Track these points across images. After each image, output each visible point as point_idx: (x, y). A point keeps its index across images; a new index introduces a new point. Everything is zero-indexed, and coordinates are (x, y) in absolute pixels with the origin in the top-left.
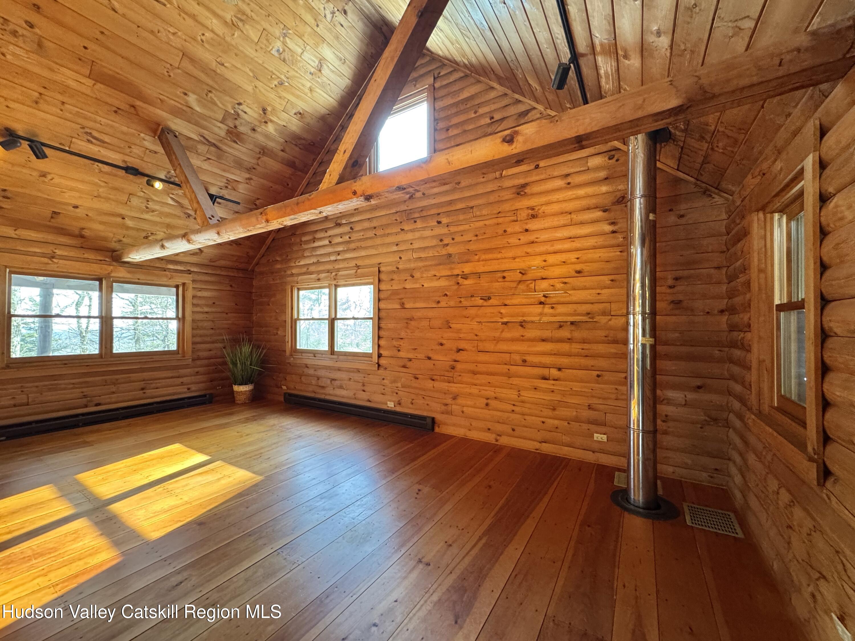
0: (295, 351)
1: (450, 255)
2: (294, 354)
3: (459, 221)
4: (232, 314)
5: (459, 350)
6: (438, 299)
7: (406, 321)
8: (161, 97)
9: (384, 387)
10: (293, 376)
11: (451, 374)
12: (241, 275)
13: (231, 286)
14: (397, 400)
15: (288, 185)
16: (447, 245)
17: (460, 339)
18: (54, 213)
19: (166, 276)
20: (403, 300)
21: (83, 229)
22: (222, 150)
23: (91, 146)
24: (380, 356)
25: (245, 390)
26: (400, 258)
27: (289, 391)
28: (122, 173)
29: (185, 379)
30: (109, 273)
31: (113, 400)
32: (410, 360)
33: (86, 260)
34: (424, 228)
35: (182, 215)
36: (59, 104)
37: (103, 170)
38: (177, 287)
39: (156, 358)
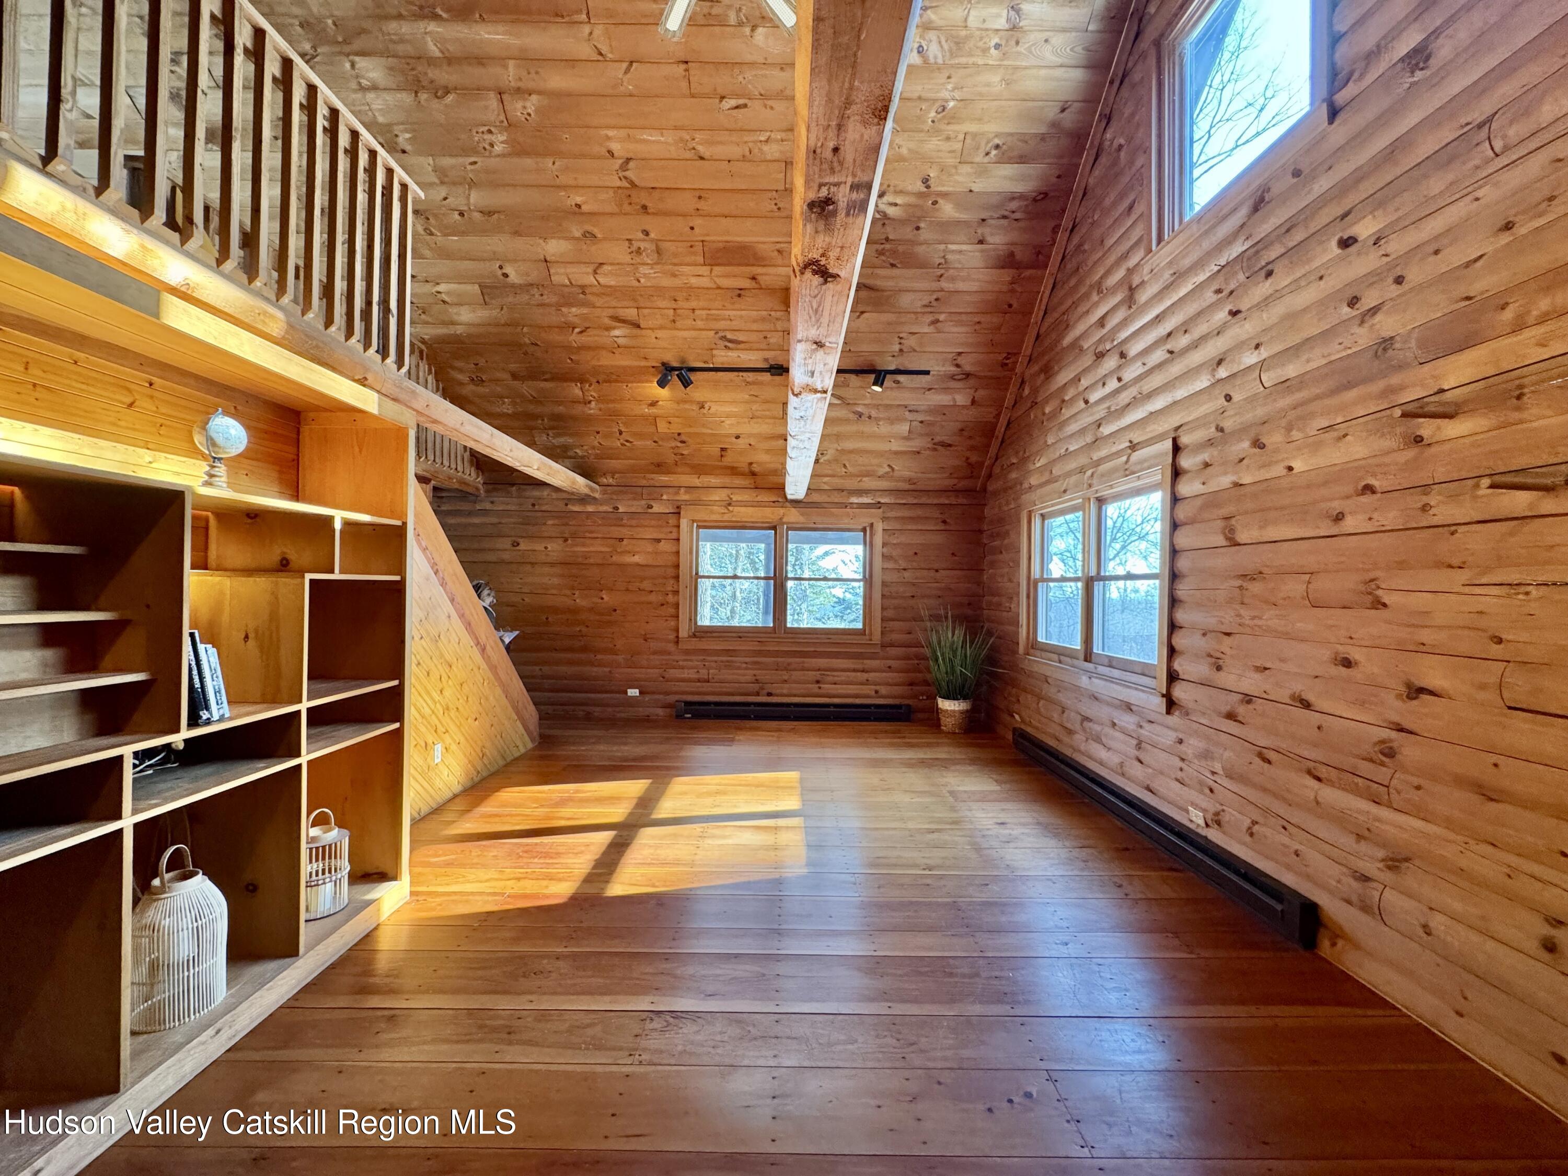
0: (1034, 645)
1: (1387, 343)
2: (1032, 651)
3: (1428, 199)
4: (948, 572)
5: (1416, 692)
6: (1337, 506)
7: (1238, 583)
8: (778, 246)
9: (1181, 764)
10: (1029, 696)
11: (1382, 774)
12: (965, 501)
13: (944, 522)
14: (1212, 807)
15: (1010, 306)
16: (1374, 311)
17: (1422, 649)
18: (723, 449)
19: (848, 515)
20: (1233, 521)
21: (751, 464)
22: (877, 290)
23: (730, 353)
24: (1172, 677)
25: (952, 708)
26: (1228, 398)
27: (1023, 727)
28: (767, 377)
29: (872, 674)
30: (781, 519)
31: (785, 691)
32: (1248, 699)
33: (759, 505)
34: (1296, 286)
35: (851, 416)
36: (690, 312)
37: (748, 380)
38: (864, 530)
39: (836, 639)
